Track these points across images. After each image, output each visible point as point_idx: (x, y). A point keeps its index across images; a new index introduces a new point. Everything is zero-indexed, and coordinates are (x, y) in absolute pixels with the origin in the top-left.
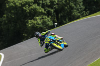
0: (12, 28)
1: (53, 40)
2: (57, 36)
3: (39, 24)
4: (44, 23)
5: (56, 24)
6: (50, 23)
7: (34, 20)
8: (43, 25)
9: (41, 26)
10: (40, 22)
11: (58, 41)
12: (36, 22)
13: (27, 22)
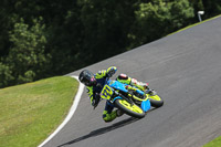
0: (103, 21)
1: (121, 91)
2: (133, 81)
3: (163, 13)
4: (174, 10)
5: (202, 13)
6: (189, 12)
7: (153, 4)
8: (172, 15)
9: (168, 17)
10: (165, 9)
11: (136, 93)
12: (157, 7)
13: (138, 8)
